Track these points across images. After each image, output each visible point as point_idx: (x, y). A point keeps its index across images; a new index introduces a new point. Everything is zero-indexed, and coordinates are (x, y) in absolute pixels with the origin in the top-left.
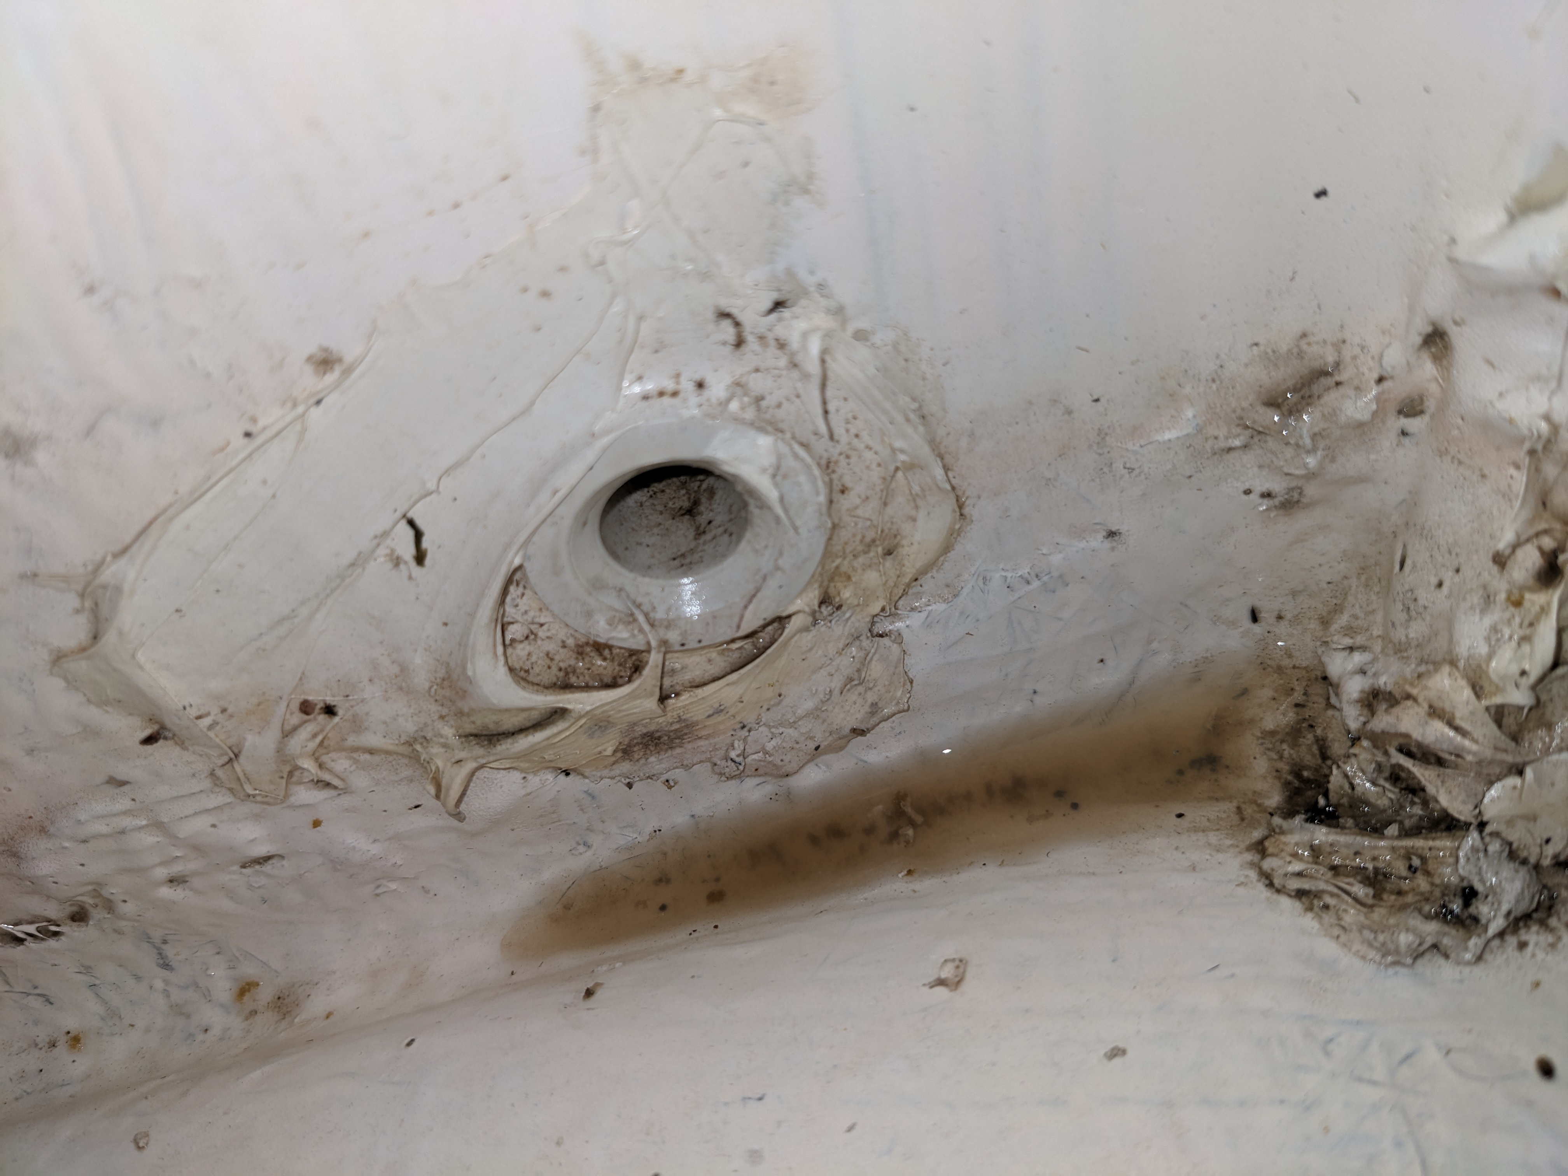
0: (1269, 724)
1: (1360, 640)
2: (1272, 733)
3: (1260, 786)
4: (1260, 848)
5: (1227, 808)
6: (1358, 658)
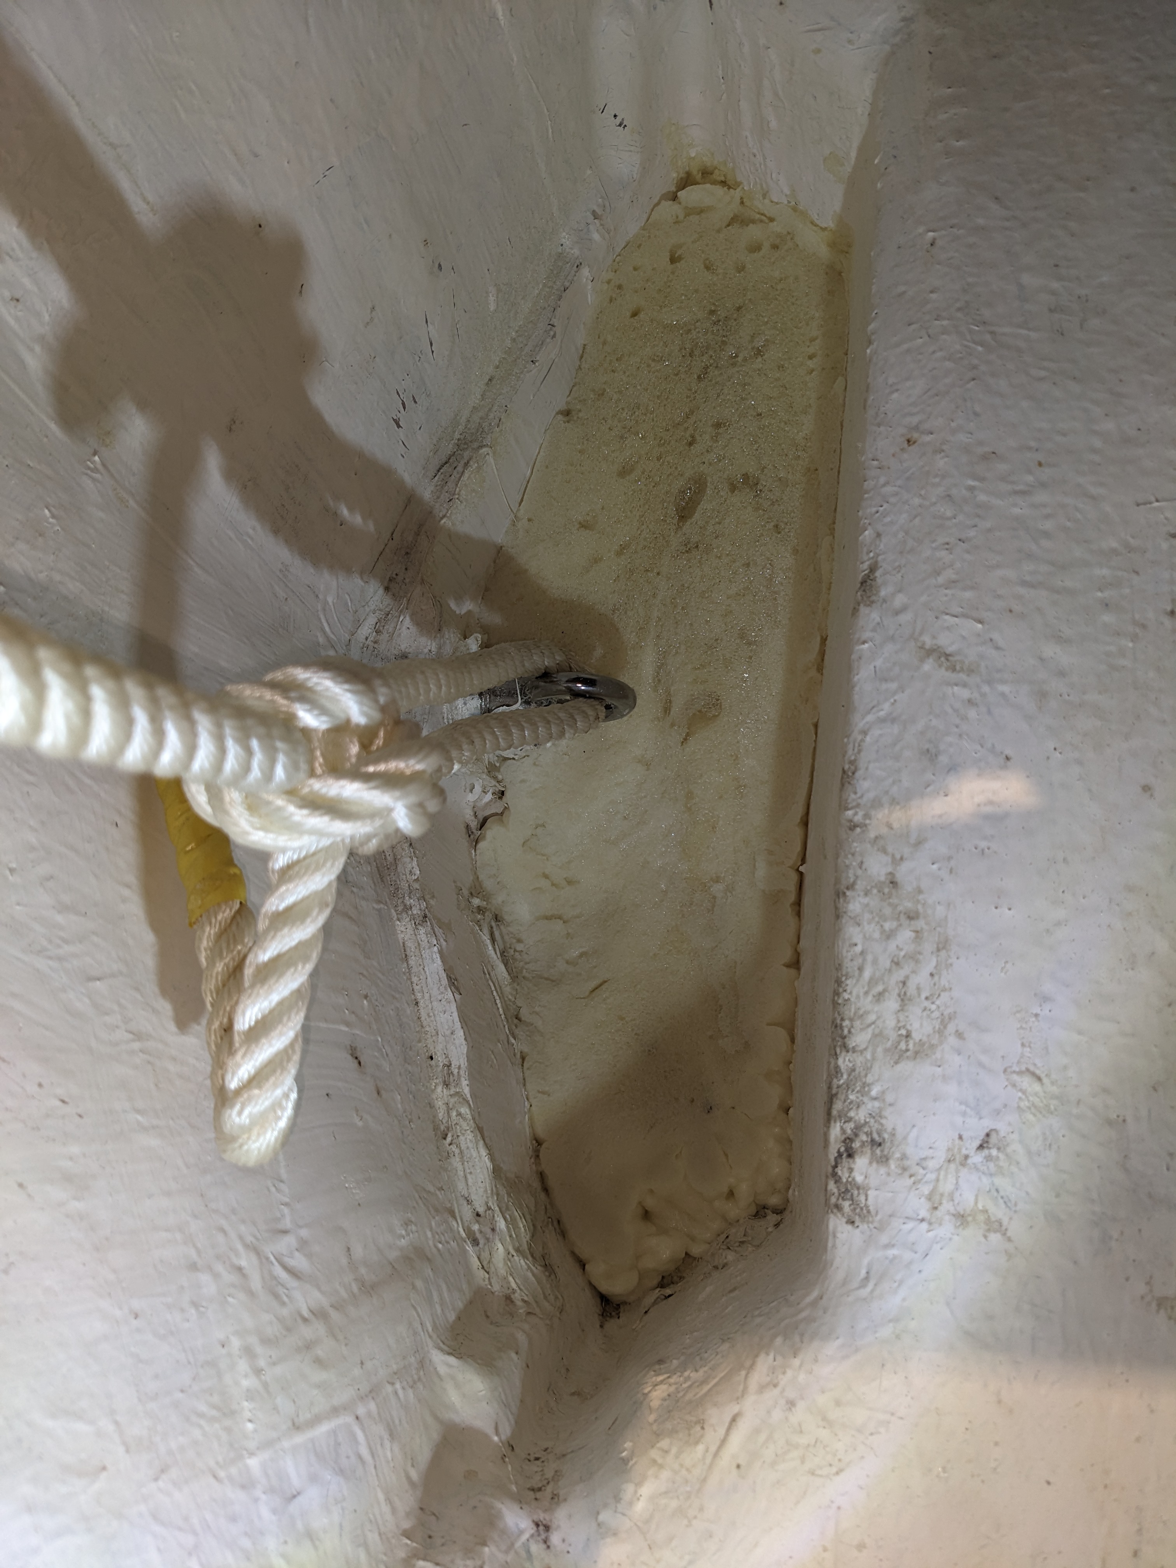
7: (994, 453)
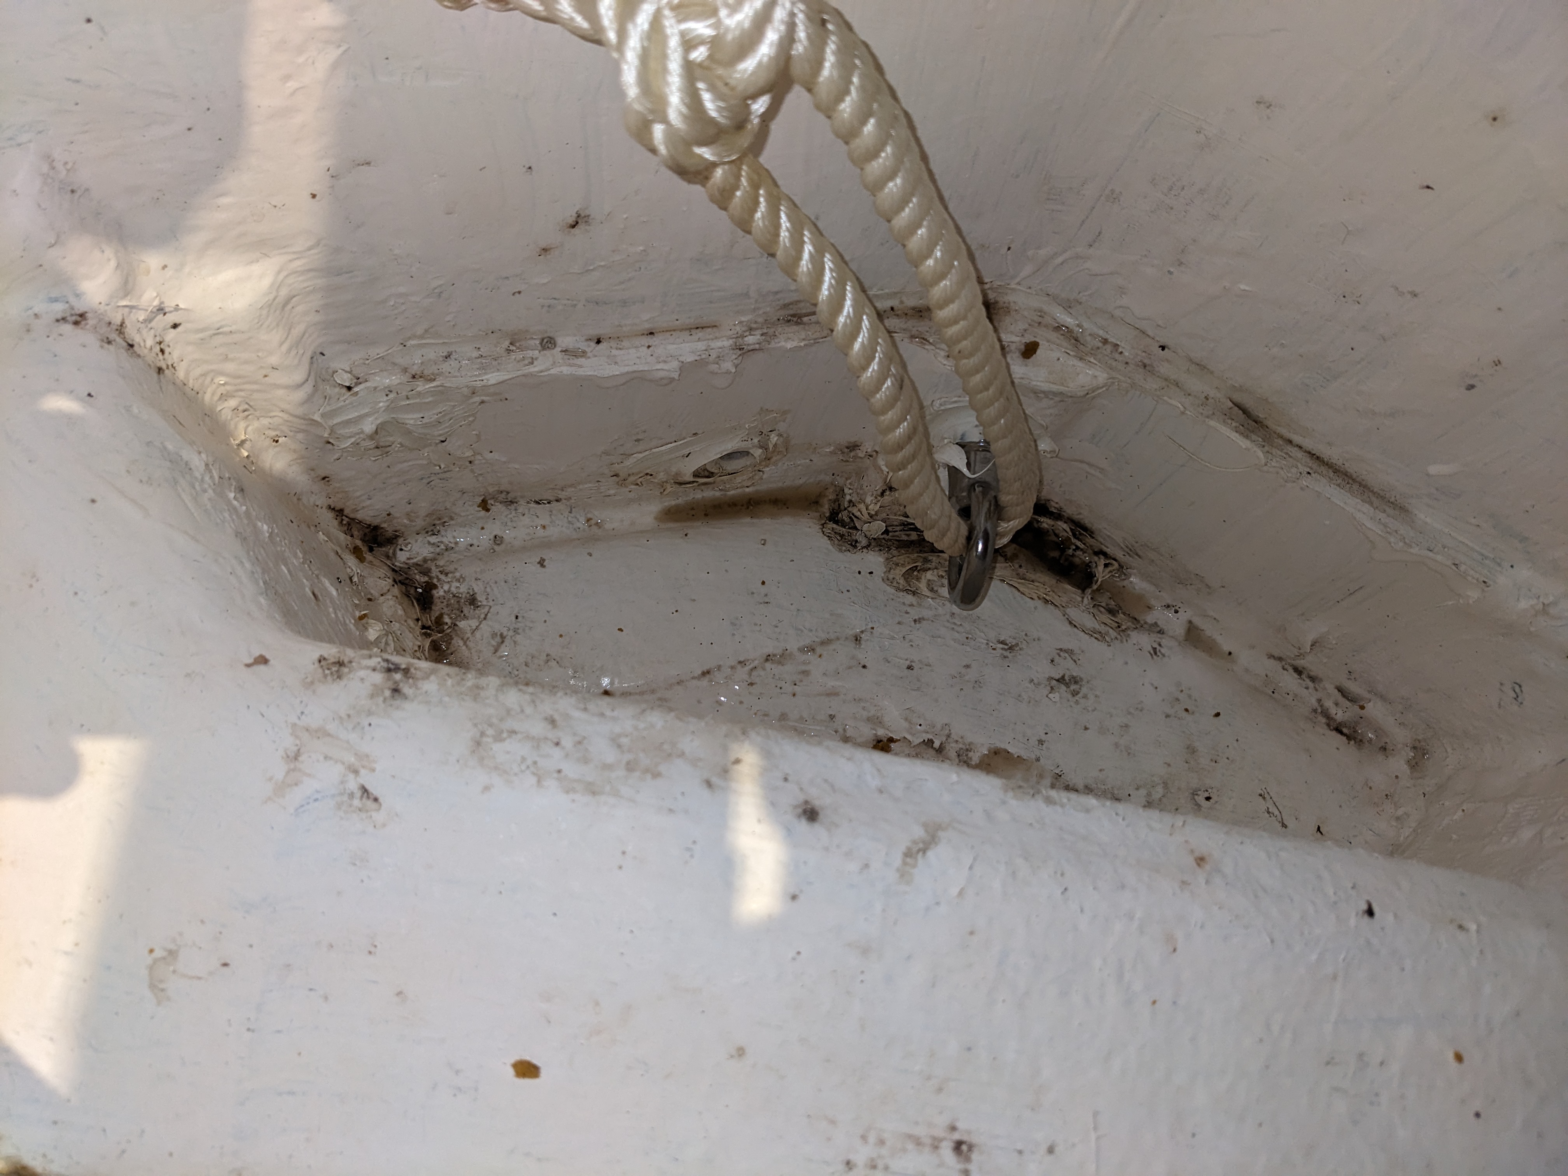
0: (830, 498)
1: (852, 487)
2: (830, 500)
3: (825, 511)
4: (823, 525)
5: (818, 514)
6: (851, 491)
7: (1175, 950)
